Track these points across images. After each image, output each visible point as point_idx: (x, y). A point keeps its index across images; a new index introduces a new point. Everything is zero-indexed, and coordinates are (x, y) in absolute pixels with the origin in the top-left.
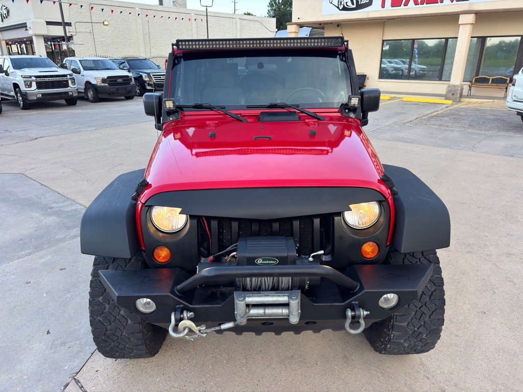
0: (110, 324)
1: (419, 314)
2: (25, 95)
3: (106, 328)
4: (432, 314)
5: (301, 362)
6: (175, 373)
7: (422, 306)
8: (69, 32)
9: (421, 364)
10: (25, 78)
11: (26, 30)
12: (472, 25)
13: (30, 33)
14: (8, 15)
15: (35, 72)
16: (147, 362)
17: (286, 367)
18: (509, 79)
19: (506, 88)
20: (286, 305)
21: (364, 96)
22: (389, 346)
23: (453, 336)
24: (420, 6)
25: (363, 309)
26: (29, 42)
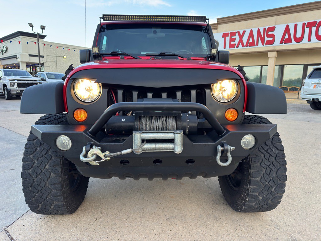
0: (37, 176)
1: (269, 170)
2: (9, 91)
3: (34, 180)
4: (278, 171)
5: (182, 219)
6: (86, 226)
7: (270, 164)
8: (42, 61)
9: (271, 221)
10: (11, 80)
11: (16, 58)
12: (275, 58)
13: (19, 60)
14: (7, 51)
15: (18, 78)
16: (64, 220)
17: (171, 222)
18: (299, 88)
19: (299, 93)
20: (172, 141)
21: (220, 53)
22: (248, 199)
23: (291, 205)
24: (245, 48)
25: (230, 145)
26: (17, 66)
